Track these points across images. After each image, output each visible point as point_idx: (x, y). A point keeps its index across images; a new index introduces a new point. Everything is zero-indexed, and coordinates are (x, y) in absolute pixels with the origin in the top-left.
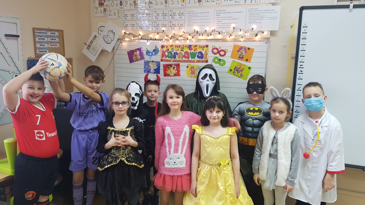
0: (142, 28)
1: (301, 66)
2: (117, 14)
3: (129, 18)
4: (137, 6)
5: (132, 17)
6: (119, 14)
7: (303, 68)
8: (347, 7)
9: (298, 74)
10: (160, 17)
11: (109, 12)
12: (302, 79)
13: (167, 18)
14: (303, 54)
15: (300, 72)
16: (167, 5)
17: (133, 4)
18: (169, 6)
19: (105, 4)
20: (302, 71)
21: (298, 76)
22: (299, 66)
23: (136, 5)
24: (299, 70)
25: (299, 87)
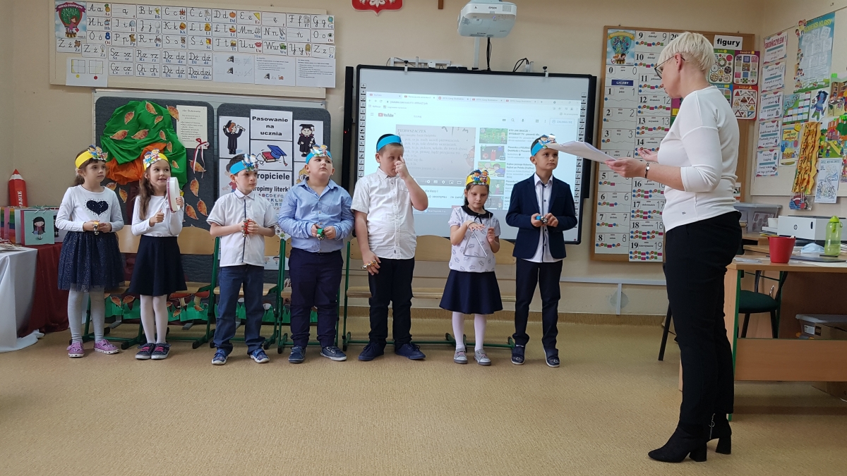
0: (143, 74)
2: (99, 51)
3: (121, 57)
4: (135, 43)
5: (127, 57)
6: (103, 51)
8: (402, 69)
10: (175, 61)
11: (84, 48)
13: (184, 62)
15: (362, 138)
16: (185, 45)
17: (129, 39)
18: (187, 47)
19: (78, 34)
21: (360, 141)
23: (134, 40)
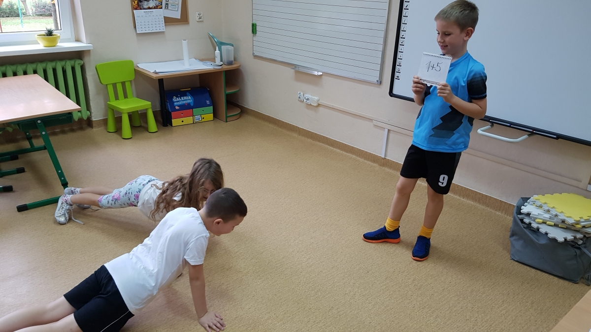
25: (407, 5)
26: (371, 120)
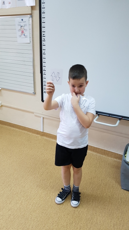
1: (43, 35)
7: (45, 36)
9: (42, 42)
12: (45, 45)
14: (44, 25)
15: (44, 40)
20: (44, 39)
21: (43, 42)
22: (42, 35)
24: (43, 38)
25: (44, 52)
26: (33, 113)
